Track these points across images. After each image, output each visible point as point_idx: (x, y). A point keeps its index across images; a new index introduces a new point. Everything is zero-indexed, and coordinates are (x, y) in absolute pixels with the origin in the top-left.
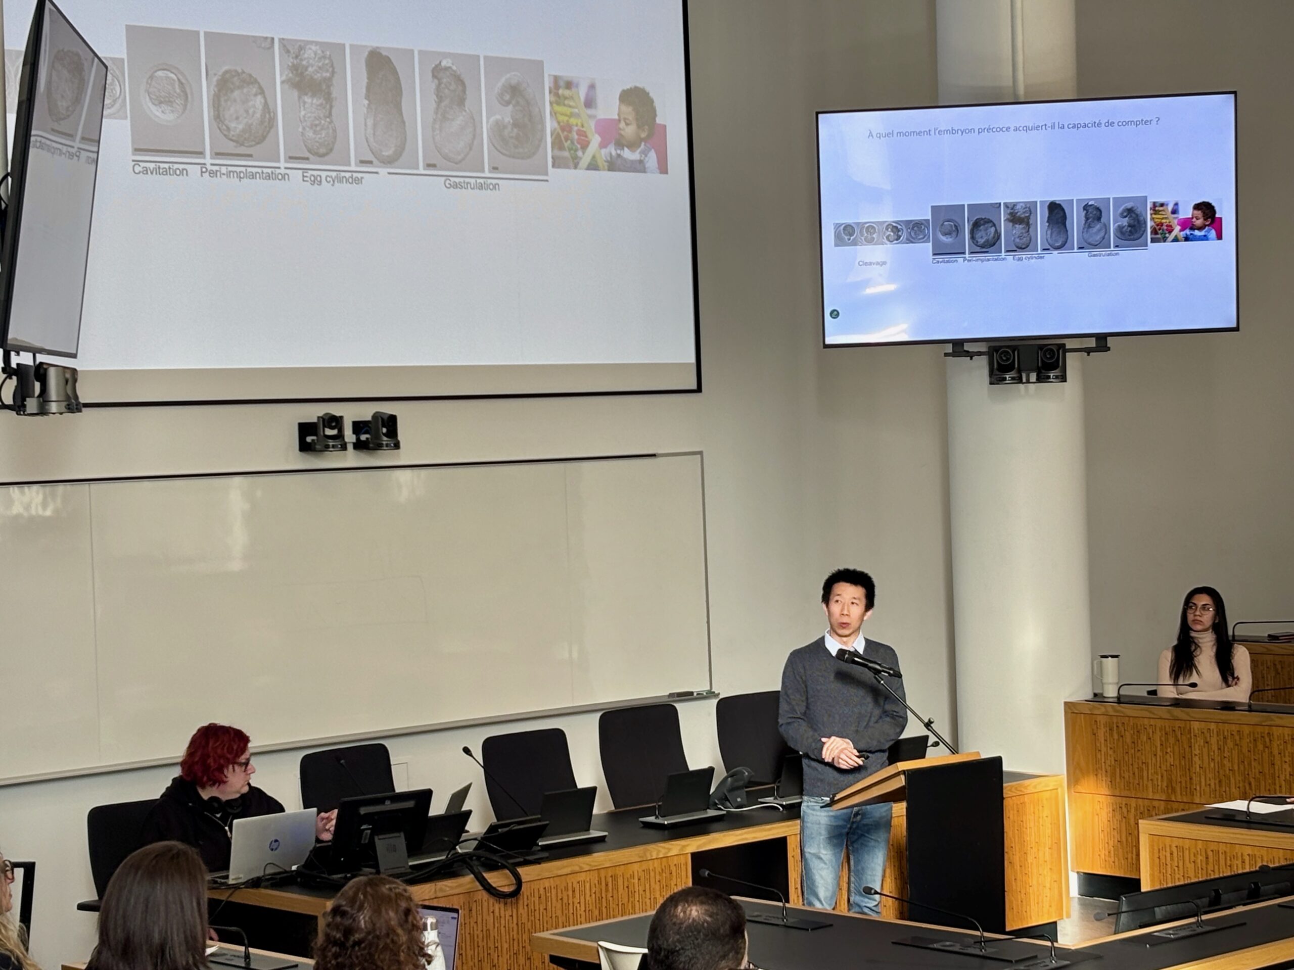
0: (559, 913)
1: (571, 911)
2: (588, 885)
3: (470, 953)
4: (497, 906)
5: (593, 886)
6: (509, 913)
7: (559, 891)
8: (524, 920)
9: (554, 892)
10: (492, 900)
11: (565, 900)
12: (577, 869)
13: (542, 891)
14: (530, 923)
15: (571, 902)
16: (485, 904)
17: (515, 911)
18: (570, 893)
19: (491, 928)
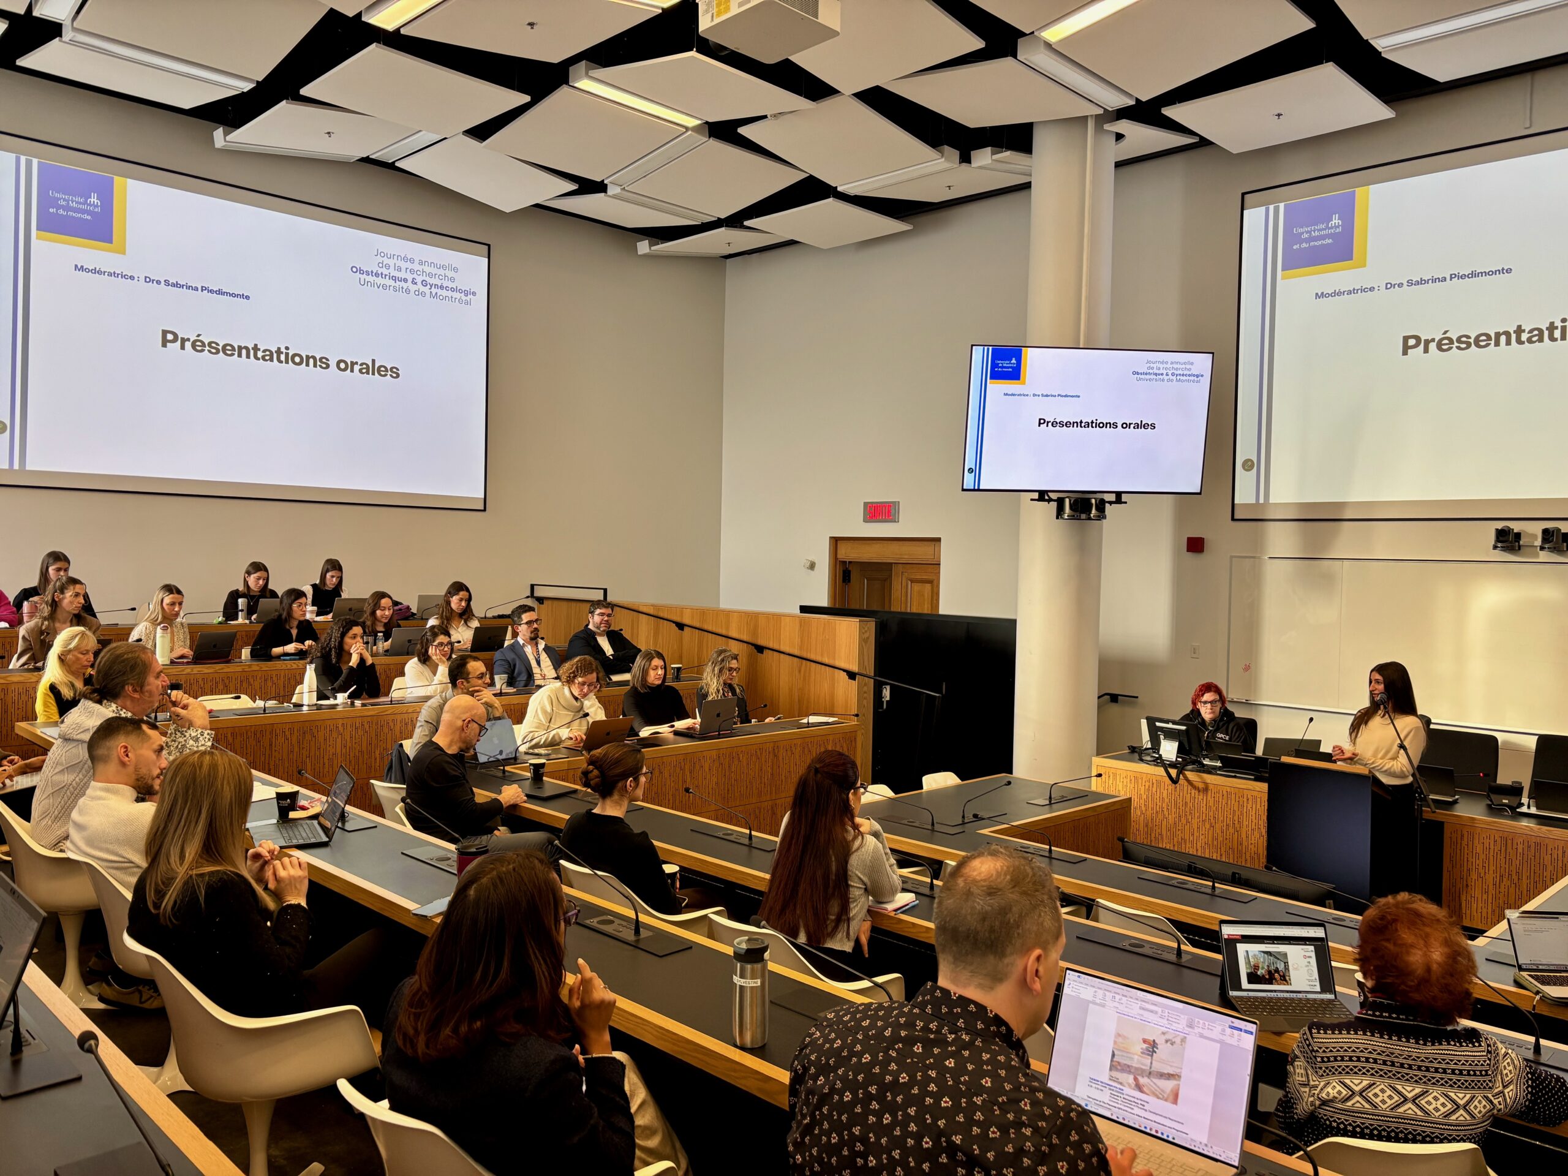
0: (1236, 808)
1: (1245, 810)
2: (1259, 800)
3: (1174, 810)
4: (1193, 791)
5: (1263, 802)
6: (1201, 797)
7: (1237, 797)
8: (1211, 804)
9: (1233, 796)
10: (1190, 787)
11: (1241, 803)
12: (1251, 788)
13: (1225, 793)
14: (1215, 808)
15: (1245, 805)
16: (1185, 788)
17: (1205, 797)
18: (1245, 800)
19: (1189, 802)
